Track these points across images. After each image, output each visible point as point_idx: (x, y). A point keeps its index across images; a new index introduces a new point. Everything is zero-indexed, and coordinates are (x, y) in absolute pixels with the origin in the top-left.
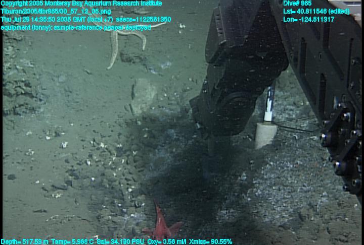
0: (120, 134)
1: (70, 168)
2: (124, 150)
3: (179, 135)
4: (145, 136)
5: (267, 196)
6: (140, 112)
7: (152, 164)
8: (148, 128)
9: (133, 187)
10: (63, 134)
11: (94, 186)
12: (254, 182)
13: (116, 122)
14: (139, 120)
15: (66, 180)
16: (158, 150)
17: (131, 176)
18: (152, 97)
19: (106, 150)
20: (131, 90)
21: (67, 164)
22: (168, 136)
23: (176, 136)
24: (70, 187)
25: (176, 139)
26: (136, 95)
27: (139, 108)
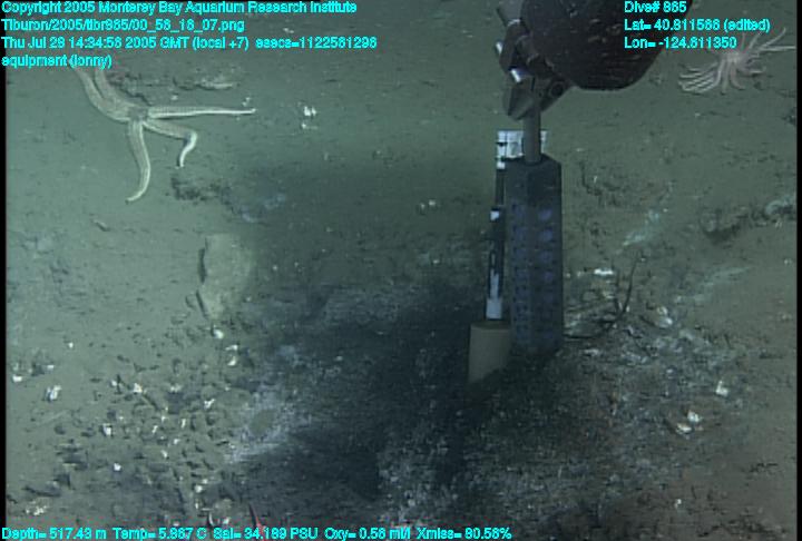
0: (176, 362)
1: (67, 445)
2: (184, 397)
3: (307, 358)
4: (233, 363)
5: (495, 488)
6: (220, 308)
7: (246, 427)
8: (238, 344)
9: (205, 481)
10: (51, 367)
11: (119, 484)
12: (466, 458)
13: (167, 335)
14: (218, 328)
15: (58, 472)
16: (261, 394)
17: (201, 455)
18: (246, 275)
19: (146, 401)
20: (197, 261)
21: (60, 436)
22: (282, 361)
23: (300, 359)
24: (65, 489)
25: (298, 367)
26: (210, 272)
27: (218, 299)
